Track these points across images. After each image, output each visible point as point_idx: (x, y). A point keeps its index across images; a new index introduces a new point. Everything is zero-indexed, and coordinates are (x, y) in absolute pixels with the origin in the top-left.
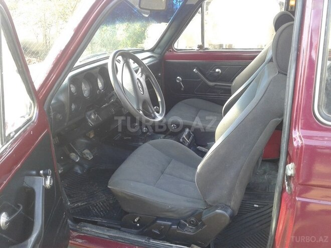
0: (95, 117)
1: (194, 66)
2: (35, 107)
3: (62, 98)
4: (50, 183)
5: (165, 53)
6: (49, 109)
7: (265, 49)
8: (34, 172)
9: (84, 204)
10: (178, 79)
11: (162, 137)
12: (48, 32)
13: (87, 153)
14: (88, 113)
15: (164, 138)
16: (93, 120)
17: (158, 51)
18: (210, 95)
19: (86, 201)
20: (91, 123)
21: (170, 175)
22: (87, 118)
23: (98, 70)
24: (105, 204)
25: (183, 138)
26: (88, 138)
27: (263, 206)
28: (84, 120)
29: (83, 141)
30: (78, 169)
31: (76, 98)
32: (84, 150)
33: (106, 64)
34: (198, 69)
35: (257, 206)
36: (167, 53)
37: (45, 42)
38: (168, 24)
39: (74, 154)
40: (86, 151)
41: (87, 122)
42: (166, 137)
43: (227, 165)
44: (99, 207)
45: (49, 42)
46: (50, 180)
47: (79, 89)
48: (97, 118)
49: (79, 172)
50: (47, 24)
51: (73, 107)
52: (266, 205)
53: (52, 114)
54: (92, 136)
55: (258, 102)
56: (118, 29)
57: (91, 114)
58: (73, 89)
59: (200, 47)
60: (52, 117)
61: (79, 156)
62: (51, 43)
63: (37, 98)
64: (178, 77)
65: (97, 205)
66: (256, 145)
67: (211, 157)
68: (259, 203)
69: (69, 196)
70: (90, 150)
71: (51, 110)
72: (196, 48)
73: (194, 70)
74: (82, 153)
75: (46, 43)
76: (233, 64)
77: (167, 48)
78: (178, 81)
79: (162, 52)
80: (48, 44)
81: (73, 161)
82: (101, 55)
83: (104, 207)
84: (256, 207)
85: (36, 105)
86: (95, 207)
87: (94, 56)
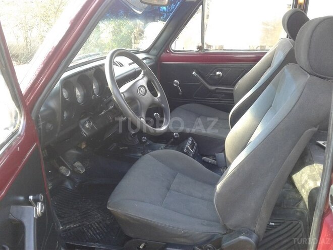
0: (89, 125)
1: (193, 68)
2: (21, 117)
3: (53, 104)
4: (42, 209)
5: (161, 54)
6: (37, 117)
7: (271, 50)
8: (22, 198)
9: (77, 225)
10: (176, 83)
11: (162, 147)
12: (29, 34)
13: (78, 166)
14: (82, 121)
15: (165, 148)
16: (87, 129)
17: (154, 52)
18: (210, 100)
19: (80, 222)
20: (85, 133)
21: (178, 192)
22: (81, 127)
23: (92, 71)
24: (101, 225)
25: (187, 148)
26: (79, 149)
27: (279, 224)
28: (78, 130)
29: (74, 152)
30: (68, 185)
31: (69, 104)
32: (75, 162)
33: (103, 65)
34: (198, 72)
35: (273, 224)
36: (164, 55)
37: (25, 45)
38: (165, 23)
39: (64, 168)
40: (78, 164)
41: (81, 131)
42: (168, 147)
43: (253, 183)
44: (94, 229)
45: (30, 45)
46: (42, 206)
47: (72, 94)
48: (92, 127)
49: (70, 187)
50: (28, 27)
51: (65, 114)
52: (282, 223)
53: (41, 124)
54: (83, 146)
55: (291, 109)
56: (102, 32)
57: (85, 123)
58: (65, 94)
59: (200, 48)
60: (41, 127)
61: (70, 170)
62: (32, 46)
63: (24, 103)
64: (175, 81)
65: (92, 226)
66: (287, 160)
67: (234, 174)
68: (275, 221)
69: (60, 216)
70: (82, 163)
71: (40, 119)
72: (195, 49)
73: (193, 73)
74: (72, 166)
75: (27, 45)
76: (234, 67)
77: (163, 48)
78: (175, 85)
79: (158, 54)
80: (29, 47)
81: (63, 176)
82: (93, 55)
83: (100, 228)
84: (272, 226)
85: (23, 113)
86: (90, 228)
87: (87, 57)
